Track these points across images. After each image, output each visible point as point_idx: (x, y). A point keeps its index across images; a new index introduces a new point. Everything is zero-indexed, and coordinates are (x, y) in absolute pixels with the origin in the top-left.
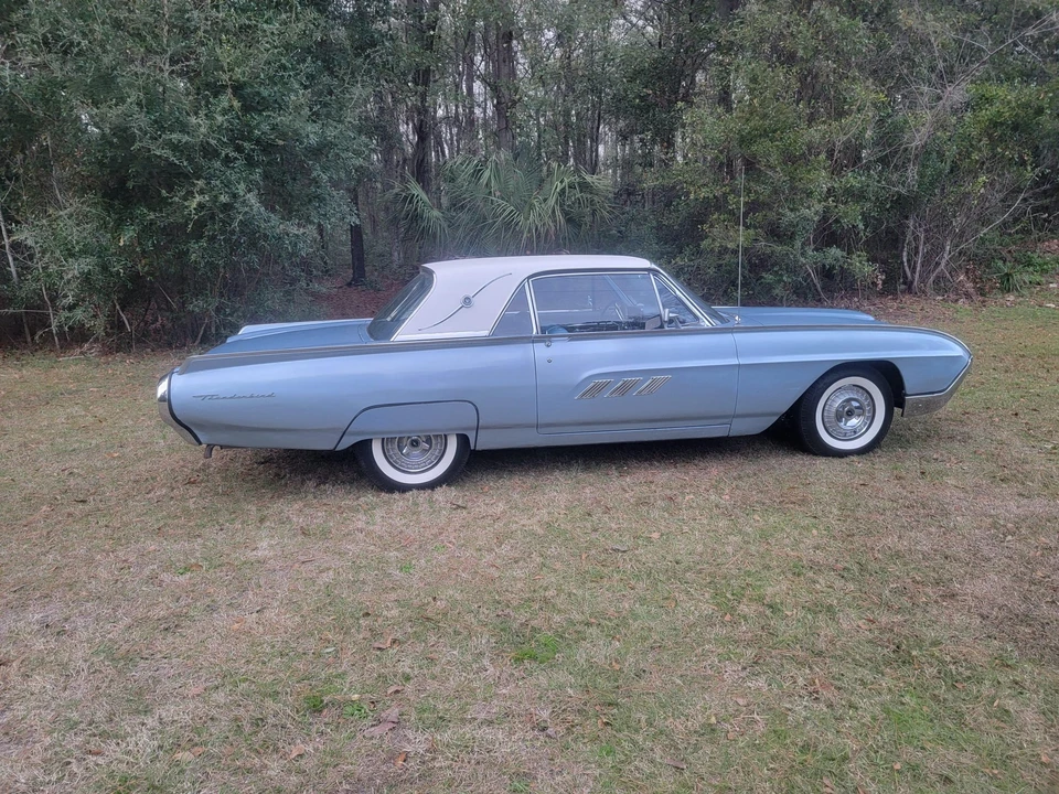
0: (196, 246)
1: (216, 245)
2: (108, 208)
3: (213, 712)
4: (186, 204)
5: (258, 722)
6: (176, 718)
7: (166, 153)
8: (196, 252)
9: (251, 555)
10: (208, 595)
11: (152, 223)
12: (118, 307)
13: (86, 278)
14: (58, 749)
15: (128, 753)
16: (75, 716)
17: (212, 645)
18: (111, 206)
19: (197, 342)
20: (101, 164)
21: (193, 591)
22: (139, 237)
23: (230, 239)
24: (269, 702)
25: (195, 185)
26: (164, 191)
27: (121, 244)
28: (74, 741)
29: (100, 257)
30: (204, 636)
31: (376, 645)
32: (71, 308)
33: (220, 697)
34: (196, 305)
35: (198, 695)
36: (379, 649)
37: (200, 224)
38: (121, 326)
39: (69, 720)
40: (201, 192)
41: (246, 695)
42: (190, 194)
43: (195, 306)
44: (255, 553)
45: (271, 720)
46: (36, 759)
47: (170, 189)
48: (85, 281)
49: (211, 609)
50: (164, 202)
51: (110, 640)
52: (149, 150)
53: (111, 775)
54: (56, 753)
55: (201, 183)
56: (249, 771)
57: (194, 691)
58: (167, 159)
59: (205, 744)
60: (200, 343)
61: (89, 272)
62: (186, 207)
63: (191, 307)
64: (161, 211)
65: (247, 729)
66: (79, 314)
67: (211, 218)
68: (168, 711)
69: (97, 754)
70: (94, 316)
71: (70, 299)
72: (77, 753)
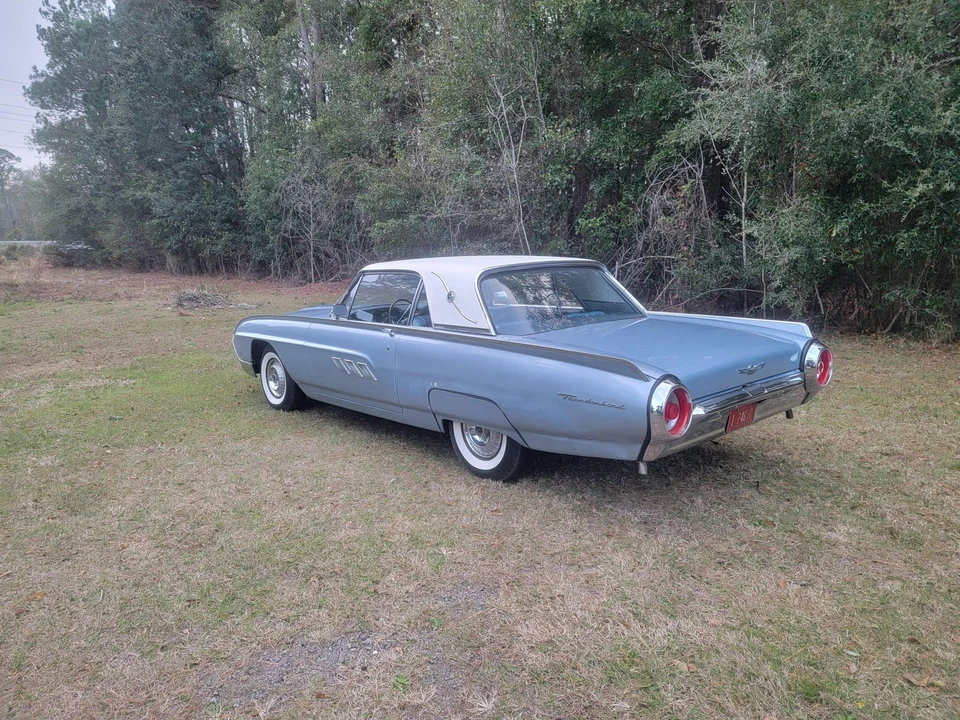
0: (906, 236)
1: (928, 235)
2: (827, 204)
3: (721, 646)
4: (907, 193)
5: (750, 676)
6: (690, 633)
7: (900, 144)
8: (903, 240)
9: (826, 534)
10: (768, 551)
11: (867, 213)
12: (817, 292)
13: (794, 265)
14: (606, 608)
15: (646, 638)
16: (628, 592)
17: (748, 593)
18: (830, 201)
19: (886, 331)
20: (830, 162)
21: (756, 542)
22: (851, 228)
23: (946, 230)
24: (768, 667)
25: (919, 174)
26: (885, 182)
27: (834, 234)
28: (618, 609)
29: (809, 247)
30: (747, 583)
31: (908, 676)
32: (778, 290)
33: (731, 637)
34: (894, 294)
35: (716, 626)
36: (909, 682)
37: (916, 213)
38: (817, 309)
39: (623, 592)
40: (925, 181)
41: (752, 648)
42: (913, 184)
43: (891, 295)
44: (829, 533)
45: (760, 681)
46: (593, 608)
47: (892, 180)
48: (793, 268)
49: (764, 564)
50: (884, 193)
51: (678, 551)
52: (881, 143)
53: (626, 647)
54: (604, 611)
55: (926, 172)
56: (723, 710)
57: (713, 621)
58: (897, 149)
59: (702, 666)
60: (891, 331)
61: (796, 261)
62: (906, 197)
63: (886, 296)
64: (877, 202)
65: (739, 676)
66: (784, 295)
67: (927, 208)
68: (686, 625)
69: (627, 626)
70: (795, 298)
71: (778, 283)
72: (616, 618)
